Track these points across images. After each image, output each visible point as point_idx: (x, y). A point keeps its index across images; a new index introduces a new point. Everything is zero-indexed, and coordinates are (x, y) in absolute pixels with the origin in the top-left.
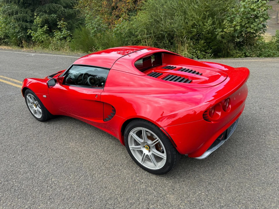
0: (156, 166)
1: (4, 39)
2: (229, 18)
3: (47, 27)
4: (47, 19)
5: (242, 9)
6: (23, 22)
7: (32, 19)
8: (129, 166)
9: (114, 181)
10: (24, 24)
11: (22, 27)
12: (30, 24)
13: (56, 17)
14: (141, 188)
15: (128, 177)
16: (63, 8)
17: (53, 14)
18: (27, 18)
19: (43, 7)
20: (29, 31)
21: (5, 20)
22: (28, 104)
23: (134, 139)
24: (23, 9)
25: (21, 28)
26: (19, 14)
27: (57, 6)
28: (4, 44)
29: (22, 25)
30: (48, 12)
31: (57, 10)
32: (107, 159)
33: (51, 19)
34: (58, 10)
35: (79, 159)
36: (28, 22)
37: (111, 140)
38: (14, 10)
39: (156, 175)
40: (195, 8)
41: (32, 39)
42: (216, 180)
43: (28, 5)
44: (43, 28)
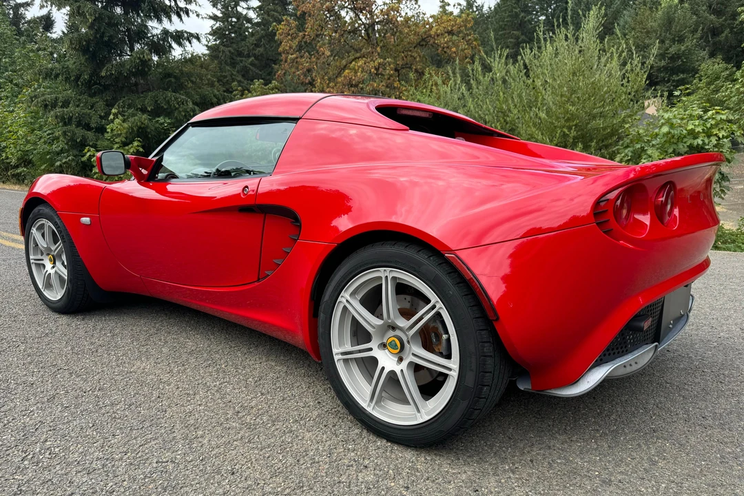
0: (418, 411)
1: (17, 167)
2: (629, 151)
3: (138, 146)
4: (143, 126)
5: (665, 129)
6: (77, 126)
7: (103, 123)
8: (325, 423)
9: (264, 457)
10: (80, 132)
11: (73, 140)
12: (97, 134)
13: (169, 124)
14: (361, 480)
15: (317, 449)
16: (191, 105)
17: (162, 118)
18: (91, 119)
19: (138, 98)
20: (89, 151)
21: (32, 118)
22: (31, 257)
23: (354, 318)
24: (85, 97)
25: (69, 141)
26: (71, 108)
27: (176, 99)
28: (14, 180)
29: (74, 134)
30: (151, 109)
31: (174, 108)
32: (253, 404)
33: (156, 129)
34: (176, 109)
35: (156, 399)
36: (93, 128)
37: (273, 364)
38: (60, 96)
39: (417, 451)
40: (540, 118)
41: (92, 171)
42: (627, 475)
43: (101, 88)
44: (127, 148)
